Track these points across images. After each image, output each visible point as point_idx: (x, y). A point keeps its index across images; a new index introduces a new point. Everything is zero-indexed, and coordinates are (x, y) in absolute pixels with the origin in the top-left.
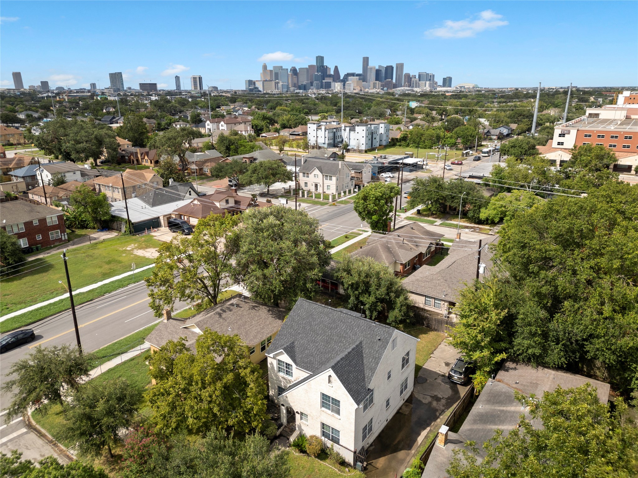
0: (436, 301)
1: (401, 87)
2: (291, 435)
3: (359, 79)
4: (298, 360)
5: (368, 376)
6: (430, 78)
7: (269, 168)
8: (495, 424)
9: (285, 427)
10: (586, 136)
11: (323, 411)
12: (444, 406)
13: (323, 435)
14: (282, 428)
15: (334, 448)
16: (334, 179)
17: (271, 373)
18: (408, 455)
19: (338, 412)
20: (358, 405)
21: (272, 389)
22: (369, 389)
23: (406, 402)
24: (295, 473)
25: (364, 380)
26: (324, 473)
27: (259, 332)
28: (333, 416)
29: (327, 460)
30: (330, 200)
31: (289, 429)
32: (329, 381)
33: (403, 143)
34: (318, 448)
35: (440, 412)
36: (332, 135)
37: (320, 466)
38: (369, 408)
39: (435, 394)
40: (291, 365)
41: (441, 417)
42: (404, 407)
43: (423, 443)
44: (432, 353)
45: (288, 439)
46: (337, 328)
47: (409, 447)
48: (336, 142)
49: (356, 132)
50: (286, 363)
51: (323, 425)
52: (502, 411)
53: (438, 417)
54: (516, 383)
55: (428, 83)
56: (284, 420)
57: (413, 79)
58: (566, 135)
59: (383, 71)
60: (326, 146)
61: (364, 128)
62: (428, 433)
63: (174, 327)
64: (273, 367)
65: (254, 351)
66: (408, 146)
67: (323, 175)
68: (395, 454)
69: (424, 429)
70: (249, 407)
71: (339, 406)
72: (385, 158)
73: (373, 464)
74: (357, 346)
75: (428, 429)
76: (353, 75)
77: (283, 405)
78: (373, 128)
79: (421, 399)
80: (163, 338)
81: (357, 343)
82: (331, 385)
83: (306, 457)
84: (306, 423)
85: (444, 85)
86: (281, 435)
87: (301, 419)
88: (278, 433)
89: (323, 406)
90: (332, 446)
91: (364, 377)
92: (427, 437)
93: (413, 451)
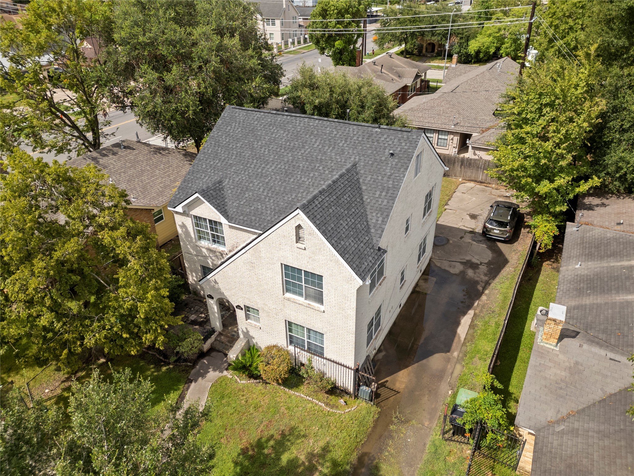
0: (440, 137)
2: (232, 347)
4: (231, 211)
5: (376, 224)
9: (220, 334)
11: (289, 300)
12: (486, 275)
13: (291, 342)
14: (213, 337)
15: (314, 364)
16: (278, 23)
17: (185, 244)
18: (448, 360)
19: (319, 299)
20: (363, 279)
21: (192, 272)
22: (380, 249)
23: (423, 274)
24: (241, 419)
25: (368, 232)
26: (298, 414)
28: (309, 306)
29: (302, 388)
31: (227, 337)
32: (298, 239)
34: (284, 368)
35: (483, 285)
37: (288, 401)
38: (377, 285)
39: (468, 258)
40: (221, 224)
41: (487, 292)
42: (422, 283)
43: (469, 337)
44: (447, 204)
45: (226, 355)
46: (303, 147)
47: (447, 348)
50: (210, 221)
51: (290, 325)
53: (482, 293)
54: (619, 224)
56: (216, 323)
62: (473, 321)
64: (187, 233)
65: (161, 218)
67: (263, 19)
68: (424, 361)
69: (465, 313)
70: (127, 305)
71: (321, 286)
73: (387, 384)
74: (348, 171)
75: (471, 313)
77: (211, 297)
79: (447, 269)
81: (349, 166)
82: (303, 246)
83: (260, 386)
84: (258, 324)
86: (212, 349)
87: (247, 317)
88: (206, 346)
89: (288, 290)
90: (310, 361)
91: (368, 226)
92: (472, 326)
93: (456, 354)
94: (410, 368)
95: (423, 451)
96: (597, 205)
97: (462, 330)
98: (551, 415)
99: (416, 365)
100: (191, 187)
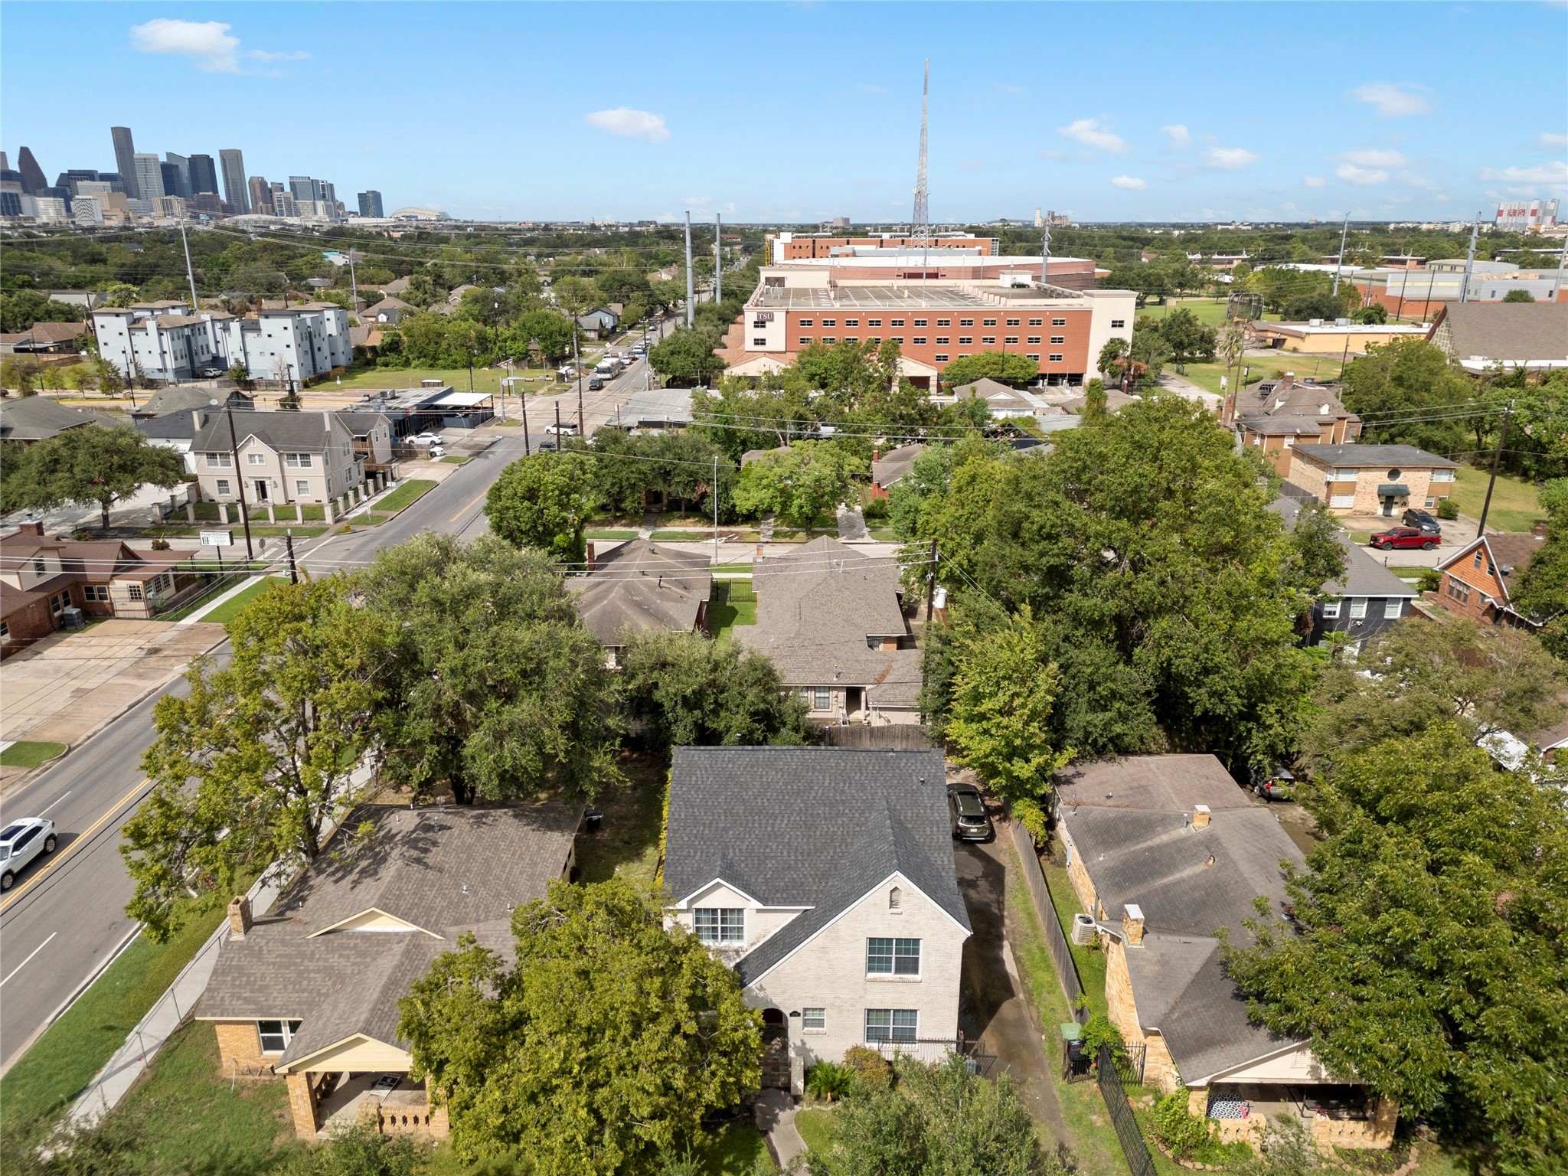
0: (817, 694)
1: (247, 212)
3: (114, 189)
4: (760, 889)
5: (943, 866)
6: (324, 192)
7: (107, 451)
8: (1165, 875)
10: (803, 323)
11: (872, 981)
12: (991, 892)
13: (869, 1038)
15: (902, 1055)
16: (317, 461)
18: (1019, 1006)
19: (914, 967)
27: (533, 874)
28: (901, 981)
30: (329, 519)
32: (893, 904)
33: (392, 357)
35: (997, 905)
36: (181, 344)
40: (740, 910)
41: (1006, 913)
43: (1023, 973)
45: (789, 1087)
47: (1009, 992)
48: (197, 364)
49: (264, 333)
50: (724, 911)
51: (870, 1014)
52: (1151, 849)
53: (1002, 918)
54: (1109, 797)
55: (320, 204)
57: (276, 194)
58: (767, 324)
59: (184, 169)
60: (170, 377)
61: (288, 322)
62: (1014, 954)
63: (283, 942)
66: (407, 363)
67: (280, 455)
68: (997, 1015)
69: (1001, 947)
71: (916, 952)
72: (394, 398)
75: (1006, 943)
76: (90, 175)
78: (309, 322)
80: (267, 987)
82: (897, 911)
84: (820, 1029)
85: (364, 213)
87: (805, 1024)
89: (872, 969)
90: (896, 1052)
92: (1017, 960)
93: (1021, 996)
94: (989, 1028)
95: (1056, 1102)
96: (1074, 776)
97: (1011, 967)
98: (1163, 1008)
99: (992, 1022)
100: (682, 872)
